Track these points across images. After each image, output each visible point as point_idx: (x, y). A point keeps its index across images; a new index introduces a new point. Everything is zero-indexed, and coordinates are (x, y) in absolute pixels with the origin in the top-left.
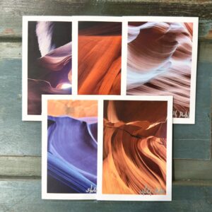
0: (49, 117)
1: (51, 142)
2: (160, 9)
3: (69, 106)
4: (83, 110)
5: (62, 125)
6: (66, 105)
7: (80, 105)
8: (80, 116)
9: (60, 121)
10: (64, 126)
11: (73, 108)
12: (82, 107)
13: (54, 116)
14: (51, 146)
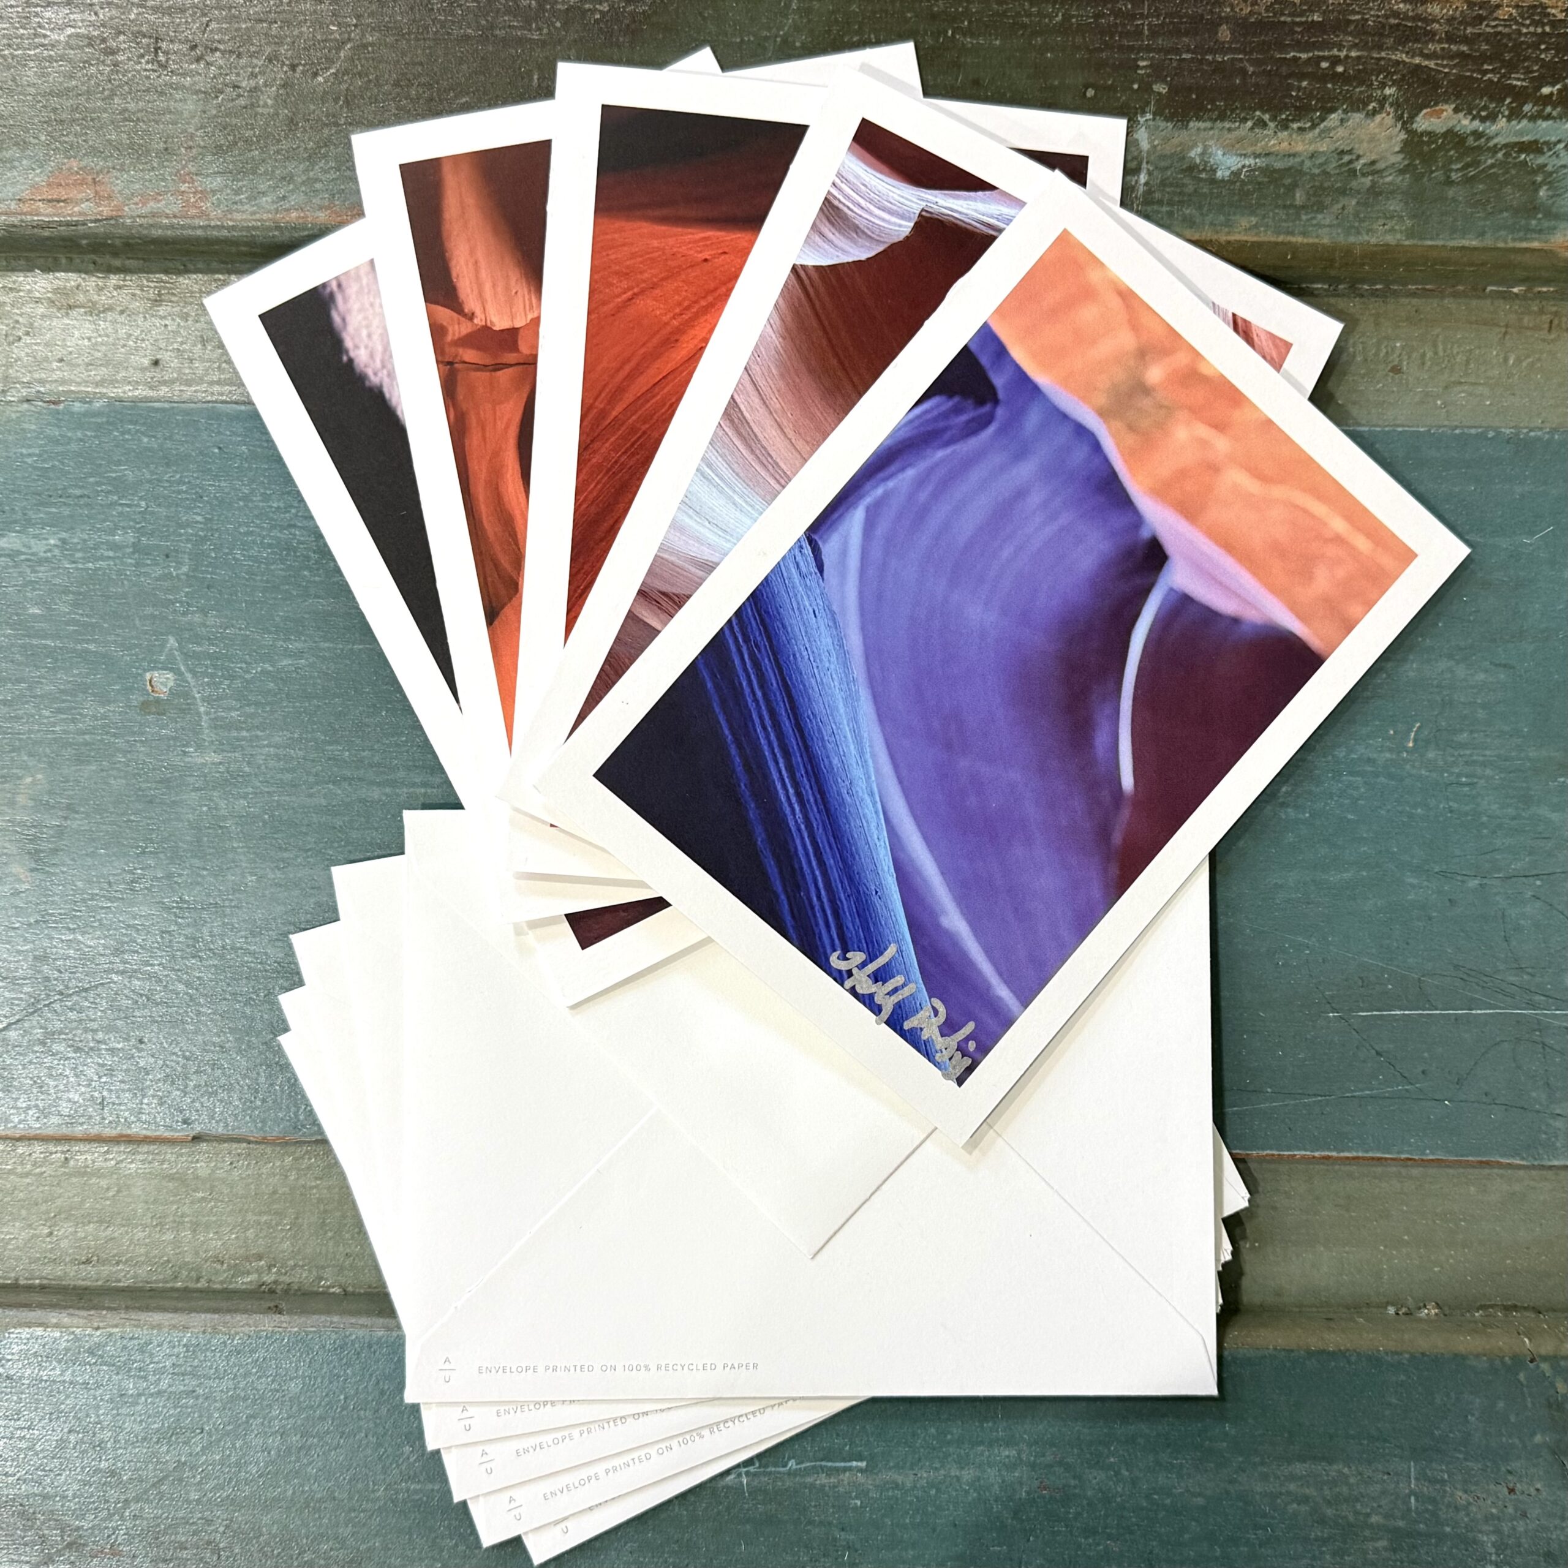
0: (986, 334)
1: (875, 493)
2: (1224, 33)
3: (1155, 374)
4: (1214, 468)
5: (1021, 455)
6: (1143, 354)
7: (1220, 427)
8: (1161, 492)
9: (1033, 418)
10: (1026, 470)
11: (1169, 410)
12: (1222, 444)
13: (1018, 353)
14: (856, 519)
